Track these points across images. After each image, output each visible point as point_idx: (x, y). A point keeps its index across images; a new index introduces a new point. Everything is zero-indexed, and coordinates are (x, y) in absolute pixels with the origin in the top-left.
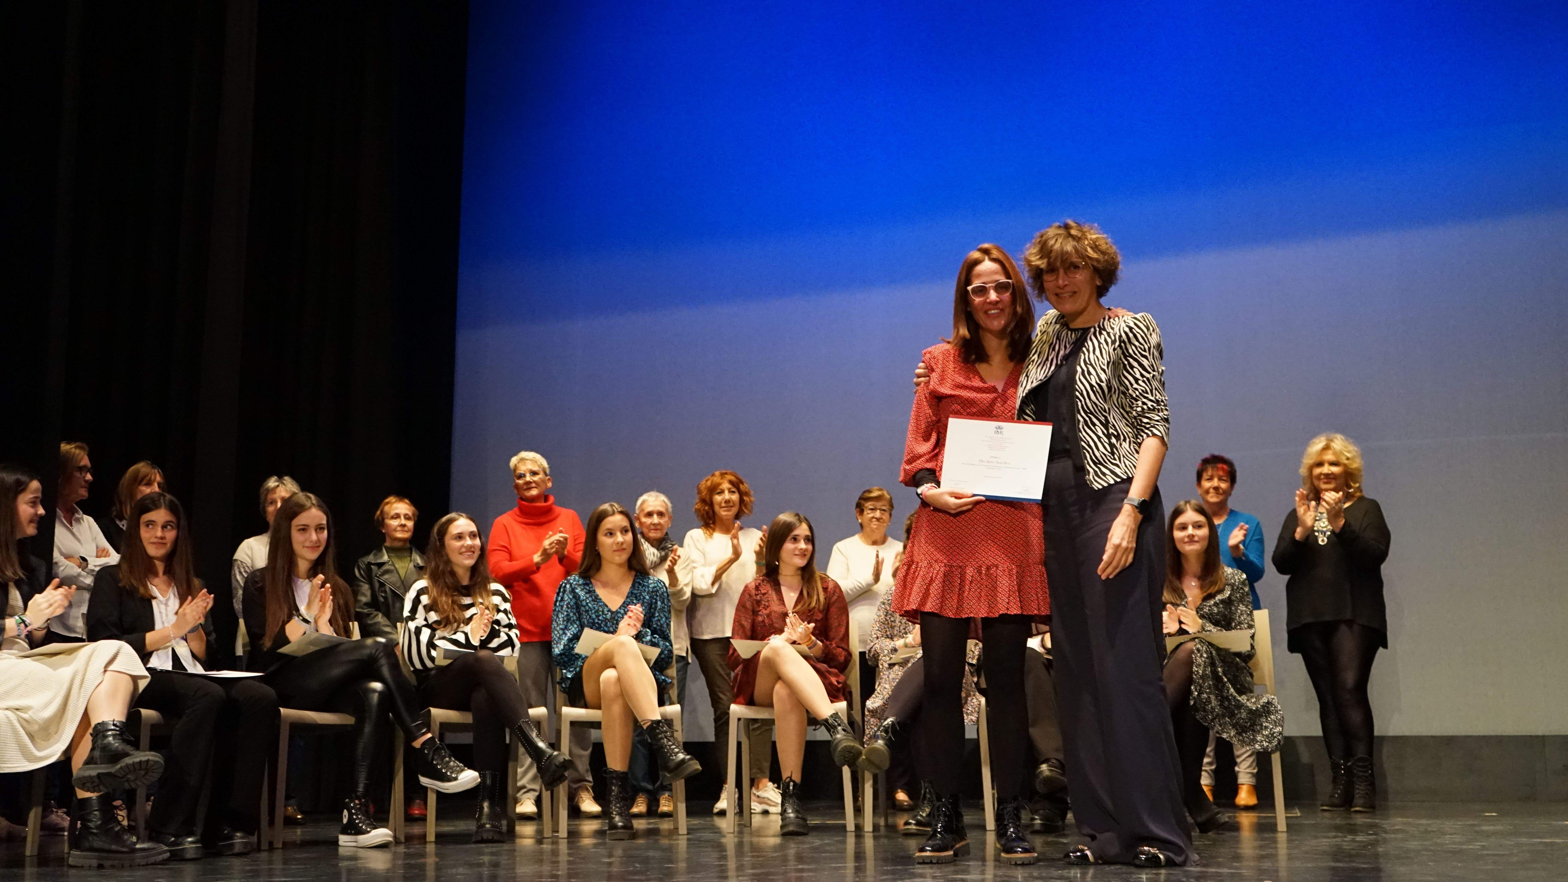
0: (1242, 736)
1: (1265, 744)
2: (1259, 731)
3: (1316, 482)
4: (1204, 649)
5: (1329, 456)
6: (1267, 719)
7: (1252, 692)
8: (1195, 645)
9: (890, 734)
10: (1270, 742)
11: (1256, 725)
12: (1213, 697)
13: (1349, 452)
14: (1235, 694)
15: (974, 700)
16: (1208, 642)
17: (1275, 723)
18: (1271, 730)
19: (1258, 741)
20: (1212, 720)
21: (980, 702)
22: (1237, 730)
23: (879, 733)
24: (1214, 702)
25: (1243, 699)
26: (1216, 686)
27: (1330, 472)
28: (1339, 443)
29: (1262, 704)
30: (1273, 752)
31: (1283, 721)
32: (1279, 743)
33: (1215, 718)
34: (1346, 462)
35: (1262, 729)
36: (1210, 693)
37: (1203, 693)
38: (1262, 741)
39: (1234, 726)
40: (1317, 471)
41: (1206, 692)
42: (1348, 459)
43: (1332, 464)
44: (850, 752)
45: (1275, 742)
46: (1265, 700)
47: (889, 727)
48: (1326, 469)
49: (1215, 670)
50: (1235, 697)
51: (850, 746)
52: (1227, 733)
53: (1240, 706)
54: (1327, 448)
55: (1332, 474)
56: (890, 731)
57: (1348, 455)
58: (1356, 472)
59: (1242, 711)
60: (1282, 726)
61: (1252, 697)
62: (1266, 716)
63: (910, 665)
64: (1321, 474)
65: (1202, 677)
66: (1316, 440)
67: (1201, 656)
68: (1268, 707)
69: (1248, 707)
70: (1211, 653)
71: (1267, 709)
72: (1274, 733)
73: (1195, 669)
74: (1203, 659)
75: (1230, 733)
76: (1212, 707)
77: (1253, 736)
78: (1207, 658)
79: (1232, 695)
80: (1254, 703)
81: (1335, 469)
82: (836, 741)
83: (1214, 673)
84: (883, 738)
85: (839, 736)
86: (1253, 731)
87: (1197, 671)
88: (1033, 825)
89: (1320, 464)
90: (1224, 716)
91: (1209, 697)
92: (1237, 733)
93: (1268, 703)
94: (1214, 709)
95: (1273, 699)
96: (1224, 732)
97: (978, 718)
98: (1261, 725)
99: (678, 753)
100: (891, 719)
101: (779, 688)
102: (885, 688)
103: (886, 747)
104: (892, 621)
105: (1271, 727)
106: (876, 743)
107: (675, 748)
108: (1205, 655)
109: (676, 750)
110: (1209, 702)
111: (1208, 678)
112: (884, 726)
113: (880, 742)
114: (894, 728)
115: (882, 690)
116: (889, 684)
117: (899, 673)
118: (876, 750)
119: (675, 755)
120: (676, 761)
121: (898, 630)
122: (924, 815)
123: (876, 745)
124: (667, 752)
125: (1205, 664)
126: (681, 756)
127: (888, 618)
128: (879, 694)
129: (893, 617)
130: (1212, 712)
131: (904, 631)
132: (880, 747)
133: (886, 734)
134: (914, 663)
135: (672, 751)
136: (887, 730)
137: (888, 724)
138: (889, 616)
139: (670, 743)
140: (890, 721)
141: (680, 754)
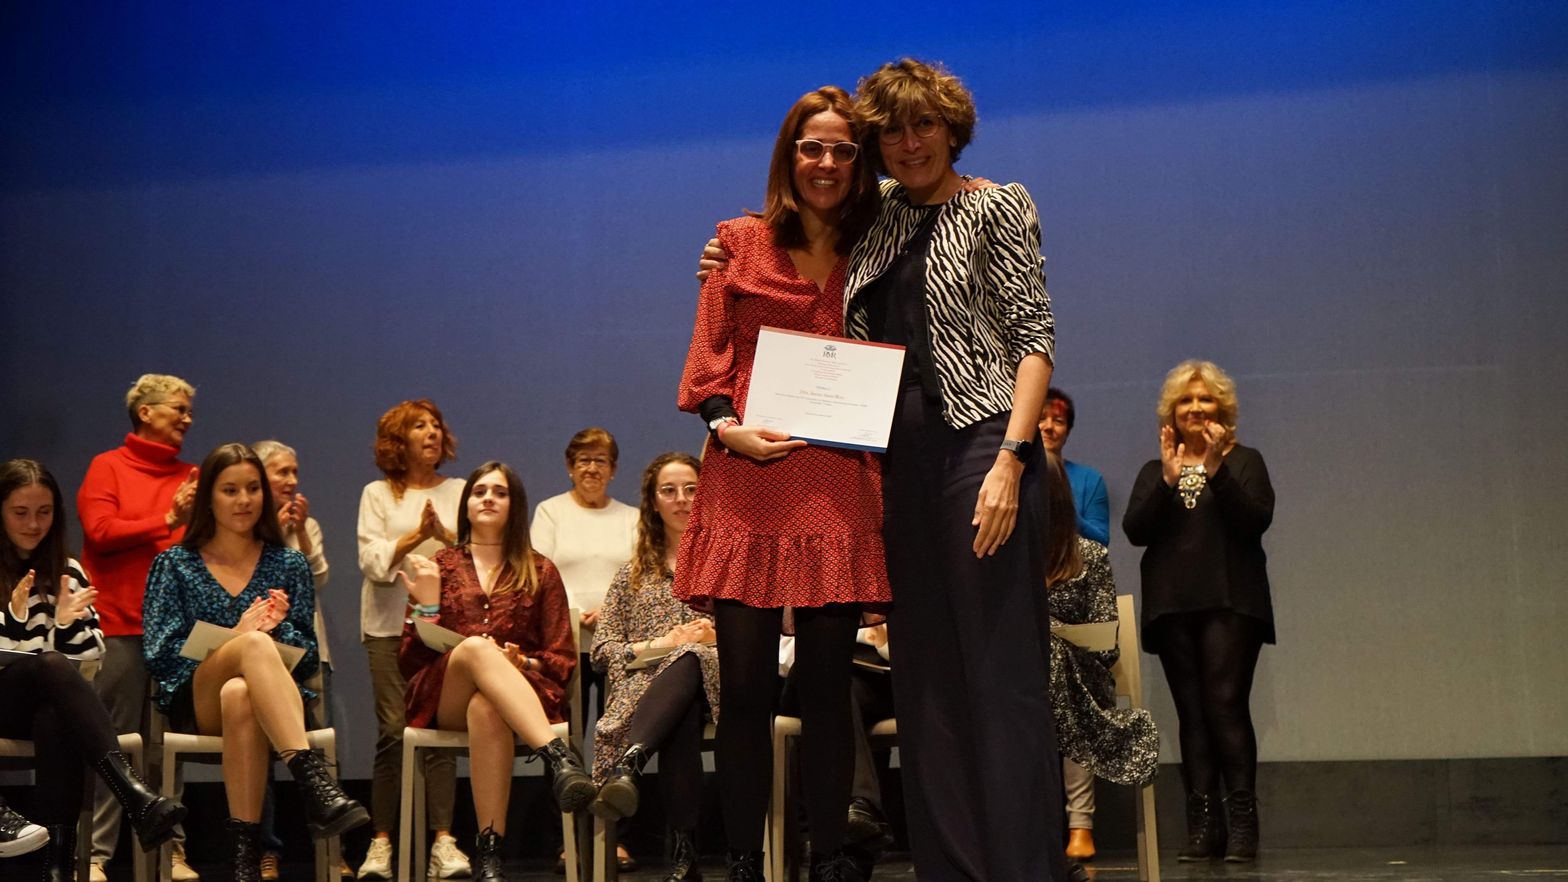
0: (1106, 765)
1: (1136, 775)
2: (1127, 758)
3: (1180, 424)
4: (1058, 648)
5: (1198, 389)
6: (1137, 741)
7: (1114, 705)
9: (636, 767)
10: (1142, 772)
11: (1123, 749)
12: (1069, 712)
13: (1222, 384)
14: (1097, 708)
16: (1062, 639)
17: (1149, 747)
18: (1143, 756)
19: (1126, 771)
20: (1068, 744)
22: (1099, 756)
23: (620, 766)
24: (1071, 720)
25: (1106, 714)
26: (1073, 697)
27: (1200, 410)
28: (1209, 372)
29: (1131, 721)
30: (1145, 785)
31: (1158, 743)
32: (1153, 773)
33: (1071, 741)
34: (1219, 396)
35: (1131, 754)
37: (1056, 708)
38: (1131, 771)
39: (1095, 752)
40: (1184, 409)
41: (1061, 706)
42: (1222, 393)
43: (1203, 399)
44: (581, 793)
45: (1148, 772)
46: (1134, 716)
47: (634, 758)
48: (1195, 406)
49: (1071, 677)
50: (1098, 712)
51: (581, 784)
52: (1087, 760)
53: (1104, 724)
54: (1196, 377)
55: (1203, 412)
56: (636, 762)
57: (1222, 388)
58: (1231, 411)
59: (1107, 731)
60: (1157, 751)
61: (1118, 712)
62: (1136, 738)
64: (1188, 412)
65: (1056, 686)
66: (1181, 369)
68: (1139, 726)
69: (1113, 725)
70: (1067, 653)
71: (1138, 728)
72: (1147, 760)
74: (1057, 662)
75: (1090, 761)
76: (1068, 726)
77: (1120, 763)
78: (1062, 660)
79: (1093, 709)
80: (1122, 720)
81: (1207, 407)
82: (561, 779)
83: (1071, 680)
84: (627, 773)
85: (565, 771)
86: (1120, 757)
89: (1187, 400)
90: (1082, 738)
91: (1064, 713)
92: (1098, 761)
93: (1140, 720)
94: (1071, 729)
95: (1146, 714)
96: (1083, 760)
98: (1131, 749)
99: (336, 796)
100: (637, 746)
101: (476, 703)
102: (623, 704)
103: (633, 785)
104: (627, 612)
105: (1143, 751)
106: (619, 780)
107: (331, 790)
108: (1059, 657)
109: (333, 792)
110: (1064, 719)
111: (1063, 687)
112: (627, 756)
113: (625, 778)
114: (641, 758)
115: (618, 706)
116: (629, 697)
117: (644, 682)
118: (619, 789)
119: (332, 800)
120: (333, 807)
121: (635, 624)
122: (679, 877)
123: (618, 783)
124: (321, 795)
125: (1059, 668)
126: (341, 801)
127: (622, 607)
128: (614, 711)
129: (629, 605)
130: (1068, 733)
131: (644, 626)
132: (625, 786)
133: (629, 766)
134: (666, 669)
135: (327, 794)
136: (631, 761)
137: (632, 753)
138: (624, 604)
139: (324, 783)
140: (636, 749)
141: (339, 798)
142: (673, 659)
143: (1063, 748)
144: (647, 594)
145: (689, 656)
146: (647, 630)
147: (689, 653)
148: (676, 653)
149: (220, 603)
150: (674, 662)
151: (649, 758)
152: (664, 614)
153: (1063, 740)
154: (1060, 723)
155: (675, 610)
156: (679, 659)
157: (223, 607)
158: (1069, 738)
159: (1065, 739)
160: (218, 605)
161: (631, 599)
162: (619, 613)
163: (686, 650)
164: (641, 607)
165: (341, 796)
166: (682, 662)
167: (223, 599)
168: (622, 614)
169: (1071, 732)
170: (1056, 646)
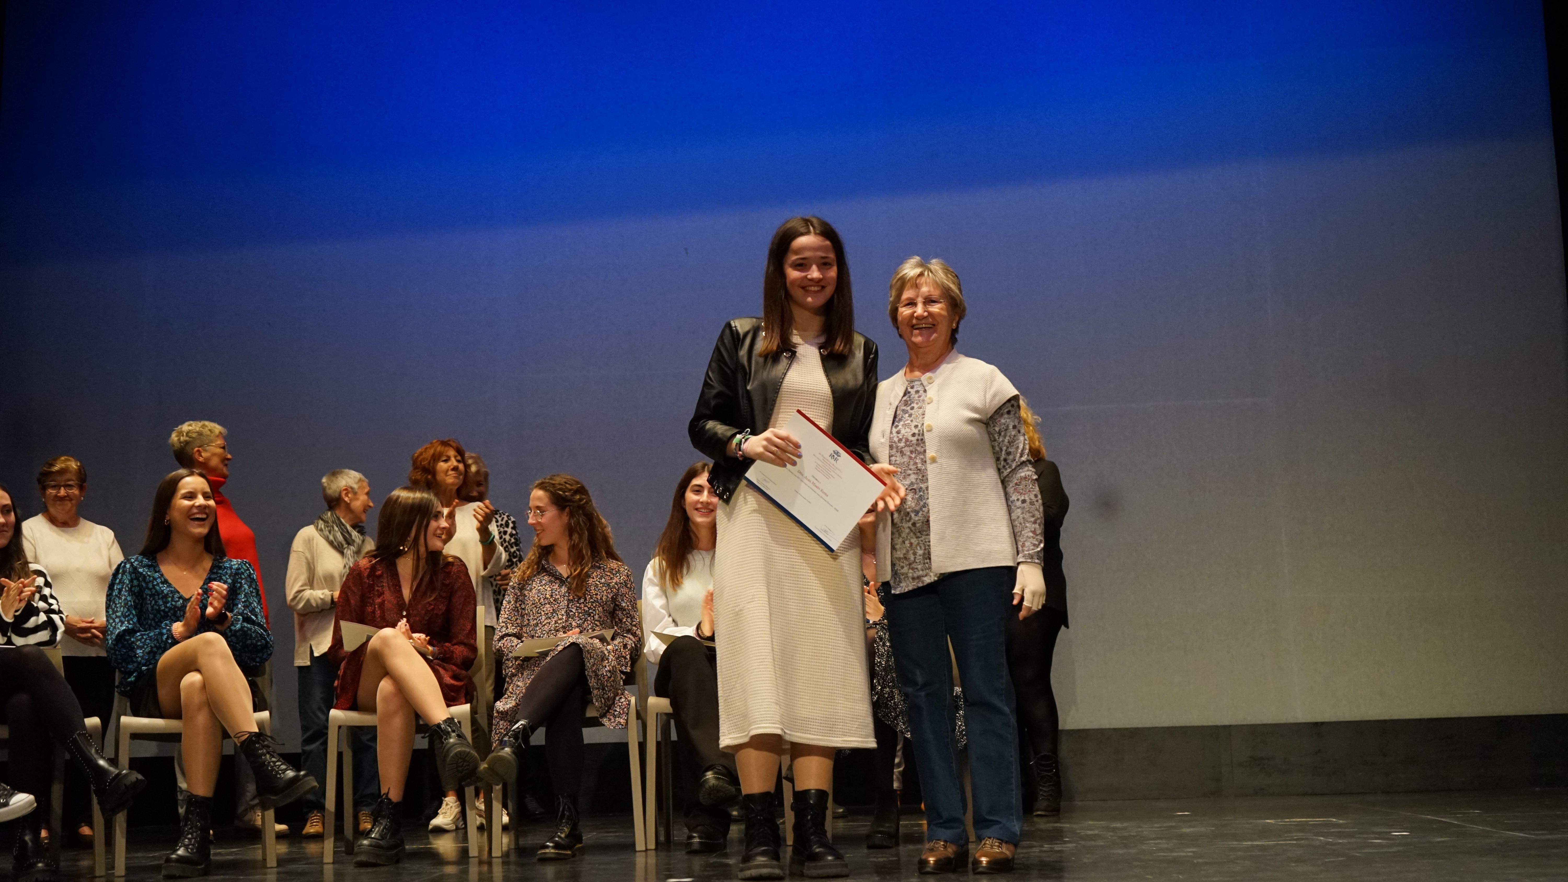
8: (877, 633)
9: (520, 740)
12: (896, 691)
15: (623, 700)
20: (896, 718)
21: (629, 701)
23: (506, 739)
24: (897, 698)
33: (898, 716)
36: (894, 687)
41: (889, 687)
44: (465, 760)
47: (519, 732)
51: (464, 752)
56: (520, 736)
63: (548, 658)
65: (885, 669)
67: (884, 645)
73: (877, 659)
74: (886, 648)
76: (895, 703)
78: (890, 647)
82: (448, 747)
84: (511, 746)
85: (451, 743)
87: (880, 662)
88: (689, 845)
91: (892, 691)
97: (627, 720)
99: (286, 770)
100: (522, 722)
101: (385, 686)
102: (518, 686)
103: (513, 756)
104: (523, 609)
105: (960, 723)
106: (502, 751)
107: (281, 765)
108: (888, 644)
109: (283, 767)
110: (891, 697)
111: (891, 669)
112: (514, 730)
113: (507, 749)
114: (526, 733)
115: (514, 689)
116: (523, 681)
117: (535, 668)
118: (501, 759)
119: (284, 773)
120: (284, 779)
121: (529, 620)
122: (563, 836)
123: (502, 753)
124: (273, 770)
125: (888, 653)
126: (290, 774)
127: (518, 605)
128: (512, 693)
129: (524, 603)
130: (895, 709)
131: (535, 621)
132: (507, 756)
133: (514, 739)
134: (553, 656)
135: (278, 768)
136: (516, 735)
137: (518, 728)
138: (520, 603)
139: (274, 759)
140: (521, 724)
141: (288, 772)
142: (560, 648)
143: (891, 722)
144: (539, 595)
145: (573, 647)
146: (537, 625)
147: (573, 644)
148: (563, 644)
149: (174, 603)
150: (560, 651)
151: (532, 733)
152: (551, 611)
153: (891, 715)
154: (888, 701)
155: (561, 607)
156: (565, 648)
157: (175, 606)
158: (896, 713)
159: (893, 714)
160: (172, 604)
161: (526, 598)
162: (516, 609)
163: (572, 641)
164: (534, 606)
165: (290, 769)
166: (566, 651)
167: (177, 599)
168: (518, 611)
169: (898, 707)
170: (885, 634)
